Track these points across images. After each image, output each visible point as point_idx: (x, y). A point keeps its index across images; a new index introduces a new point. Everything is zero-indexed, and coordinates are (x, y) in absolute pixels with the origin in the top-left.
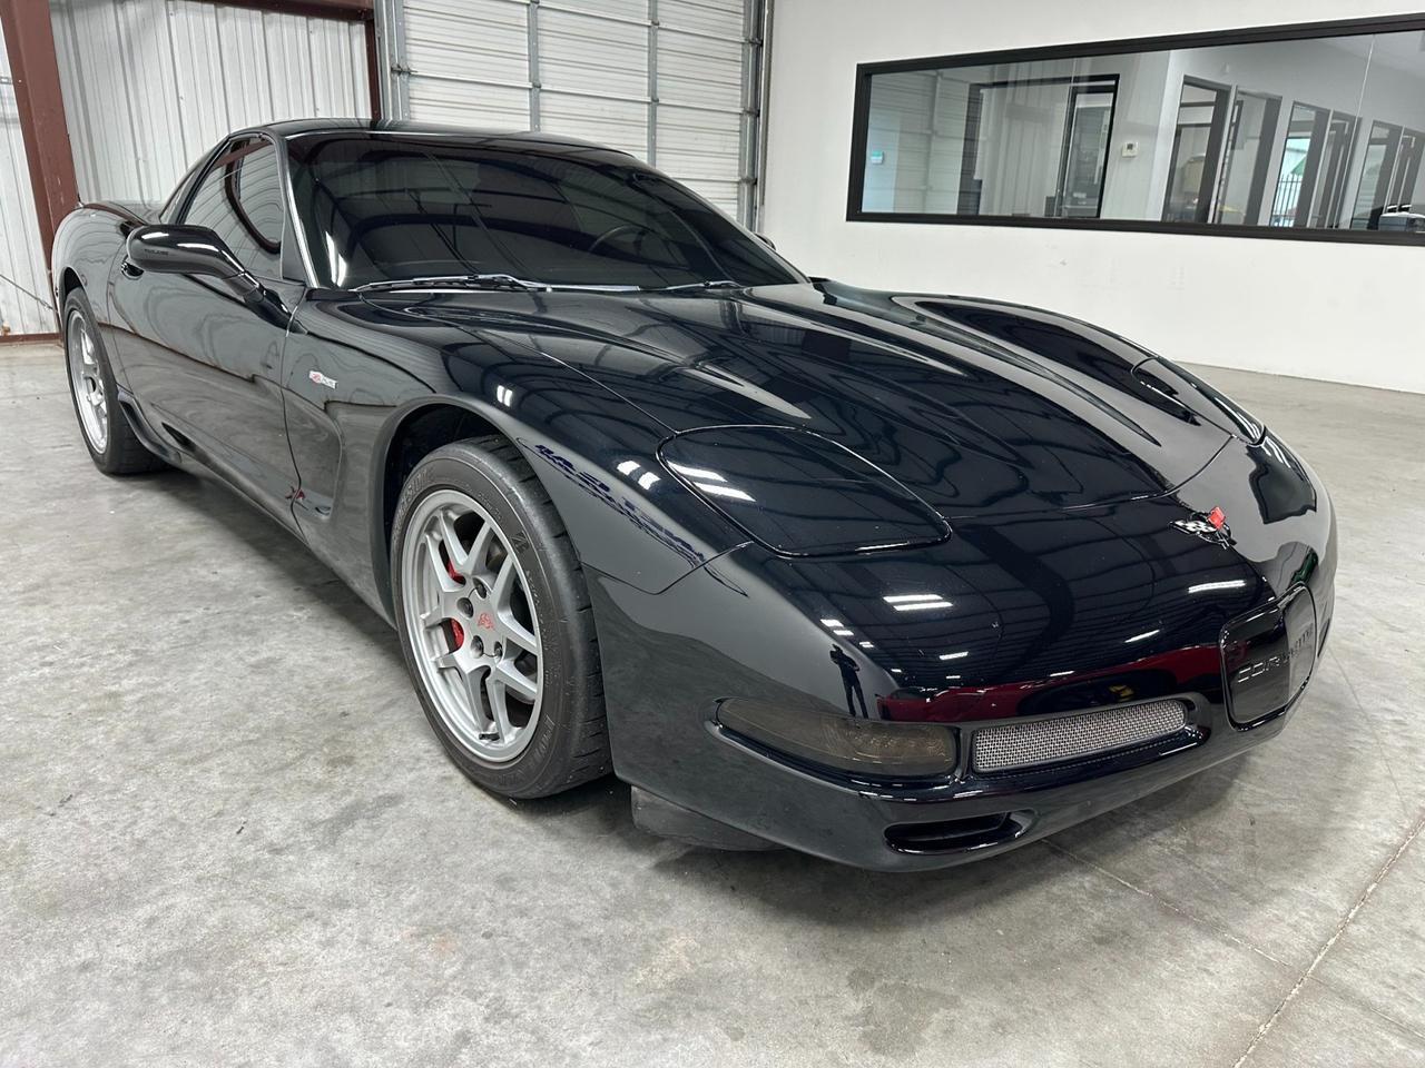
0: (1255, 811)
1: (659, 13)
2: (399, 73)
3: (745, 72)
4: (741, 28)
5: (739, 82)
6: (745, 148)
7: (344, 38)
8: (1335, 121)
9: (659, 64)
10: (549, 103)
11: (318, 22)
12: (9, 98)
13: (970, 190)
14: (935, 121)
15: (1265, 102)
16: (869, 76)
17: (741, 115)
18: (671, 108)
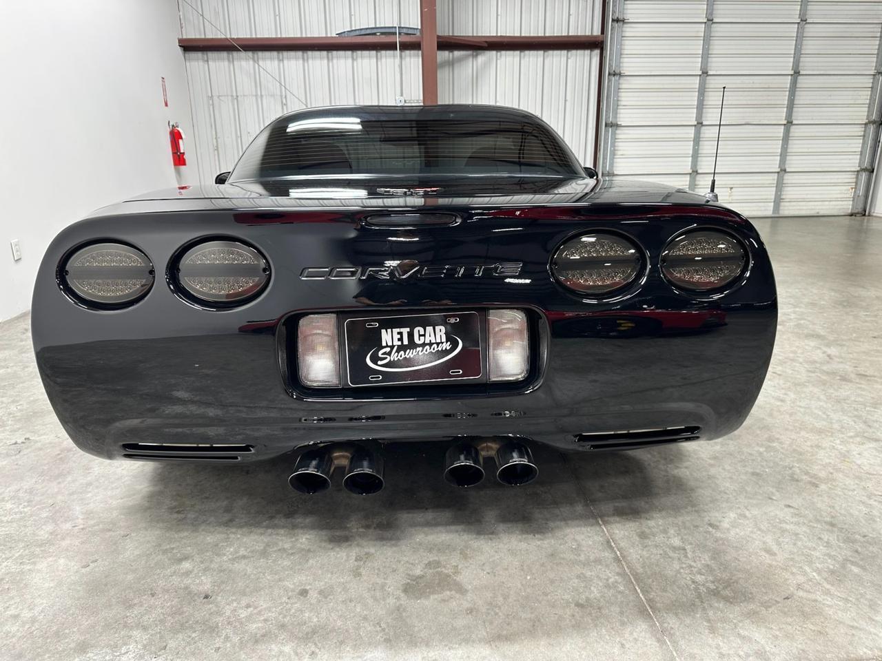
1: (807, 12)
2: (614, 75)
5: (875, 52)
6: (876, 99)
7: (587, 59)
9: (804, 47)
10: (712, 82)
11: (574, 52)
17: (874, 75)
18: (807, 77)
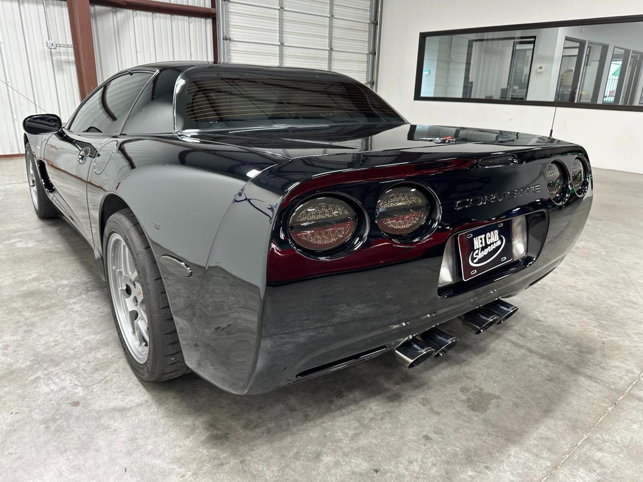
0: (604, 340)
1: (334, 11)
2: (226, 40)
3: (370, 36)
4: (368, 17)
5: (367, 40)
6: (369, 69)
7: (203, 25)
8: (633, 54)
9: (333, 33)
10: (287, 51)
11: (193, 18)
12: (71, 53)
13: (468, 86)
14: (452, 56)
15: (601, 47)
16: (425, 37)
17: (367, 54)
18: (338, 52)
